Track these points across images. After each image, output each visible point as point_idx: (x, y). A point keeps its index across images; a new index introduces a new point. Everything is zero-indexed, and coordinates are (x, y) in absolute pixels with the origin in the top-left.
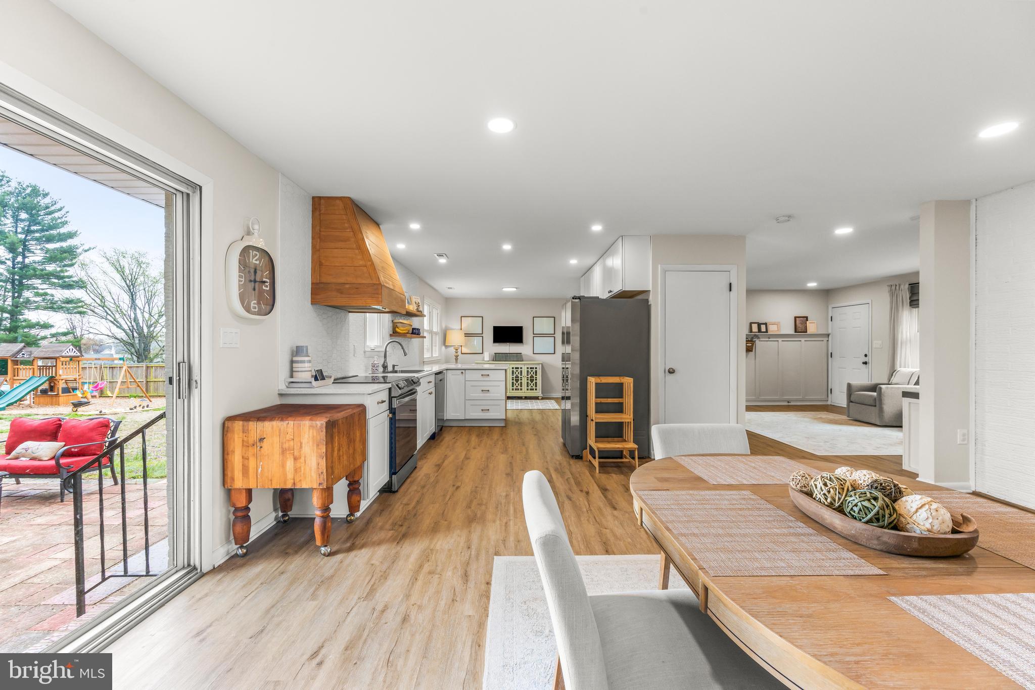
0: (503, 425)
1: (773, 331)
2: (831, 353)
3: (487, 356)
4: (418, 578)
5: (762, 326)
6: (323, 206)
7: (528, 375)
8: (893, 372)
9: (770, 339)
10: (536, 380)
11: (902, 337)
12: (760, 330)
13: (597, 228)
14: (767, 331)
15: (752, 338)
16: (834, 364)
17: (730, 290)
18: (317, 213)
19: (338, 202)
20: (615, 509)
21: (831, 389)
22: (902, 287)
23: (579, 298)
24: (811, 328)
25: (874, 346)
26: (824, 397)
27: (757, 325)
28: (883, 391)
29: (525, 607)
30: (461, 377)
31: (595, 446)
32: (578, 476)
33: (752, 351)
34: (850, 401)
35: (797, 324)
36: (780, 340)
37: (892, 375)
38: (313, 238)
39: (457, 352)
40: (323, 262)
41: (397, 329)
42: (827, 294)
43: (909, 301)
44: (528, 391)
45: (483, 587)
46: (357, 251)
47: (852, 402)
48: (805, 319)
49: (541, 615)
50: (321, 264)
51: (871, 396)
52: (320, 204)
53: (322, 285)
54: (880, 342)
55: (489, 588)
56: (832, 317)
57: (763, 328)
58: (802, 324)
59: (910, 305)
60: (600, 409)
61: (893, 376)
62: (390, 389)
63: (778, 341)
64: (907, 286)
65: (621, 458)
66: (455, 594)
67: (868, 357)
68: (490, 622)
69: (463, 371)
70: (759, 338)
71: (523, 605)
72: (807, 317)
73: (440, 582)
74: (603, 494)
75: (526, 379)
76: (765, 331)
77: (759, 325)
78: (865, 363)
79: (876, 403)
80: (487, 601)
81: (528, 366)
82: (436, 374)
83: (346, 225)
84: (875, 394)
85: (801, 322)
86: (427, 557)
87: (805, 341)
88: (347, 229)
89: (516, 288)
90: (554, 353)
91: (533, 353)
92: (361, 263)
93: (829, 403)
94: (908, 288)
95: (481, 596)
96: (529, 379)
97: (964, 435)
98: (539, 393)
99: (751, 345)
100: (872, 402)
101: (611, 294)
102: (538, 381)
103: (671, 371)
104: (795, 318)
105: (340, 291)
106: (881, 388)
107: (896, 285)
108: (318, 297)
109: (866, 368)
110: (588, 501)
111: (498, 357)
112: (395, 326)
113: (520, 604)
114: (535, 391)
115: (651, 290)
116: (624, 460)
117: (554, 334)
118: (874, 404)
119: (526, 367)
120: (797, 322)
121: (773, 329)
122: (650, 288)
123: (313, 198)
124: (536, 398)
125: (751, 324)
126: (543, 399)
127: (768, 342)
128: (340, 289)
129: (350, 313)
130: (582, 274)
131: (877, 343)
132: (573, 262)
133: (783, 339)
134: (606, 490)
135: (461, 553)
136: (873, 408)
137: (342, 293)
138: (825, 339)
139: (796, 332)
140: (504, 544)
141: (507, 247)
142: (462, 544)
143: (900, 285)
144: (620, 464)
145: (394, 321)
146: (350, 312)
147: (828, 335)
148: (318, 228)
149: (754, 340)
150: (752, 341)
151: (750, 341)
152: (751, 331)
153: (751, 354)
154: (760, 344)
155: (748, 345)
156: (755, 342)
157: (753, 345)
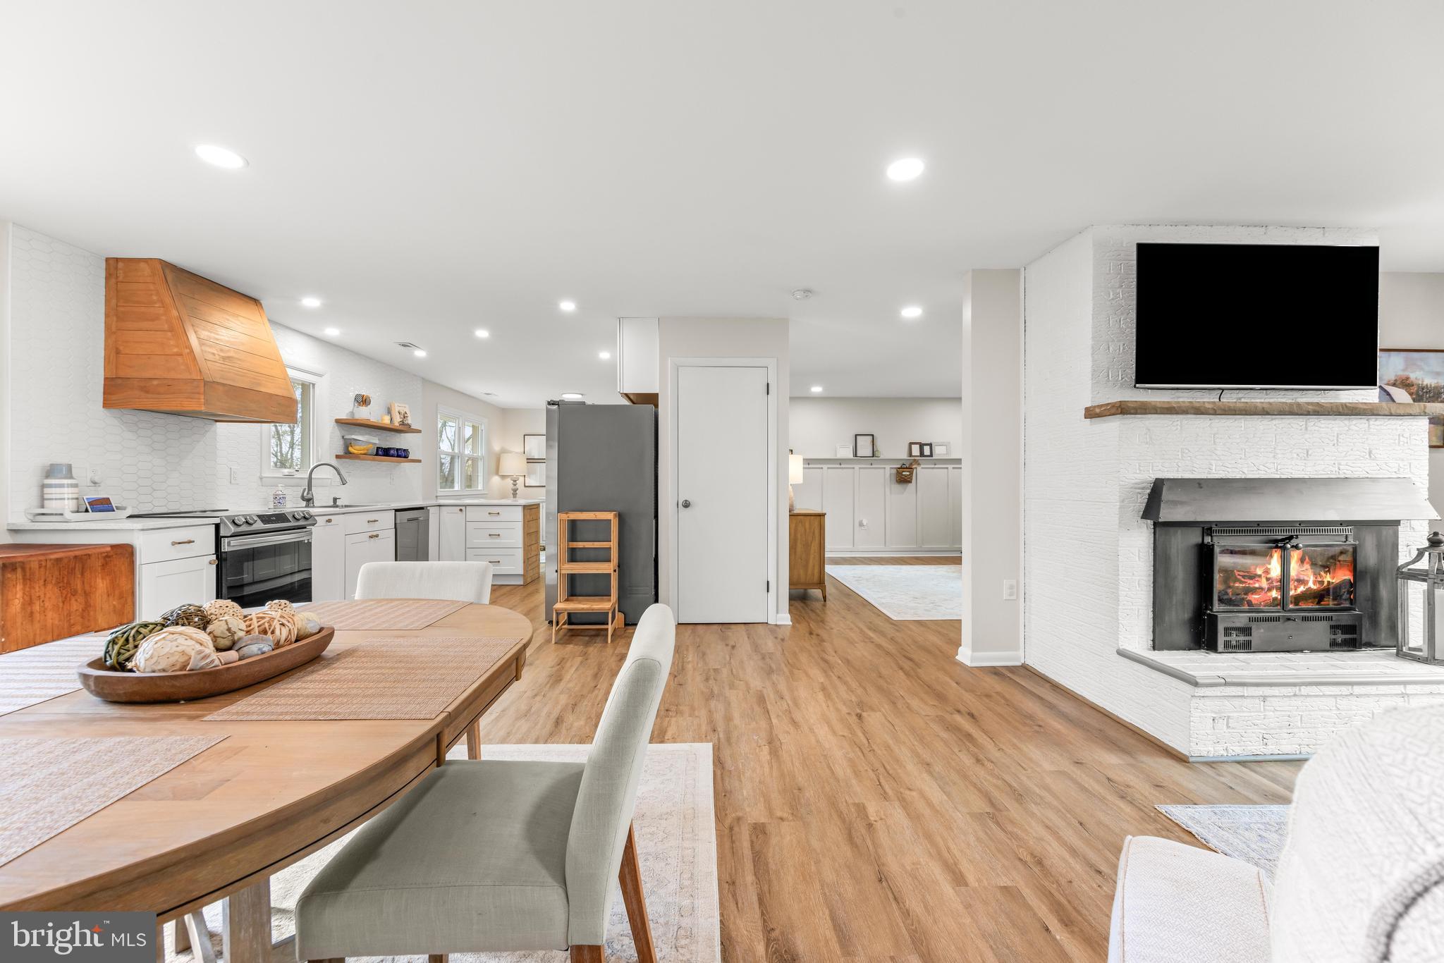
1: (940, 454)
5: (925, 447)
6: (121, 272)
9: (936, 466)
12: (922, 454)
14: (931, 455)
15: (911, 464)
18: (113, 281)
19: (143, 265)
27: (918, 446)
30: (461, 516)
33: (910, 482)
36: (950, 467)
38: (107, 315)
39: (515, 485)
40: (121, 348)
41: (350, 449)
46: (169, 334)
50: (118, 352)
52: (116, 268)
53: (119, 381)
57: (927, 450)
62: (217, 527)
63: (947, 468)
70: (919, 464)
76: (929, 454)
77: (922, 446)
82: (397, 510)
83: (155, 298)
88: (155, 303)
92: (175, 350)
97: (1011, 587)
99: (908, 473)
103: (687, 505)
105: (145, 390)
108: (114, 397)
112: (347, 444)
121: (939, 452)
123: (107, 260)
125: (911, 444)
127: (935, 470)
128: (145, 387)
129: (218, 423)
137: (147, 392)
145: (346, 437)
146: (217, 421)
148: (114, 302)
149: (914, 467)
150: (910, 468)
151: (907, 468)
152: (910, 455)
153: (911, 486)
154: (923, 473)
155: (904, 473)
156: (915, 470)
157: (911, 474)
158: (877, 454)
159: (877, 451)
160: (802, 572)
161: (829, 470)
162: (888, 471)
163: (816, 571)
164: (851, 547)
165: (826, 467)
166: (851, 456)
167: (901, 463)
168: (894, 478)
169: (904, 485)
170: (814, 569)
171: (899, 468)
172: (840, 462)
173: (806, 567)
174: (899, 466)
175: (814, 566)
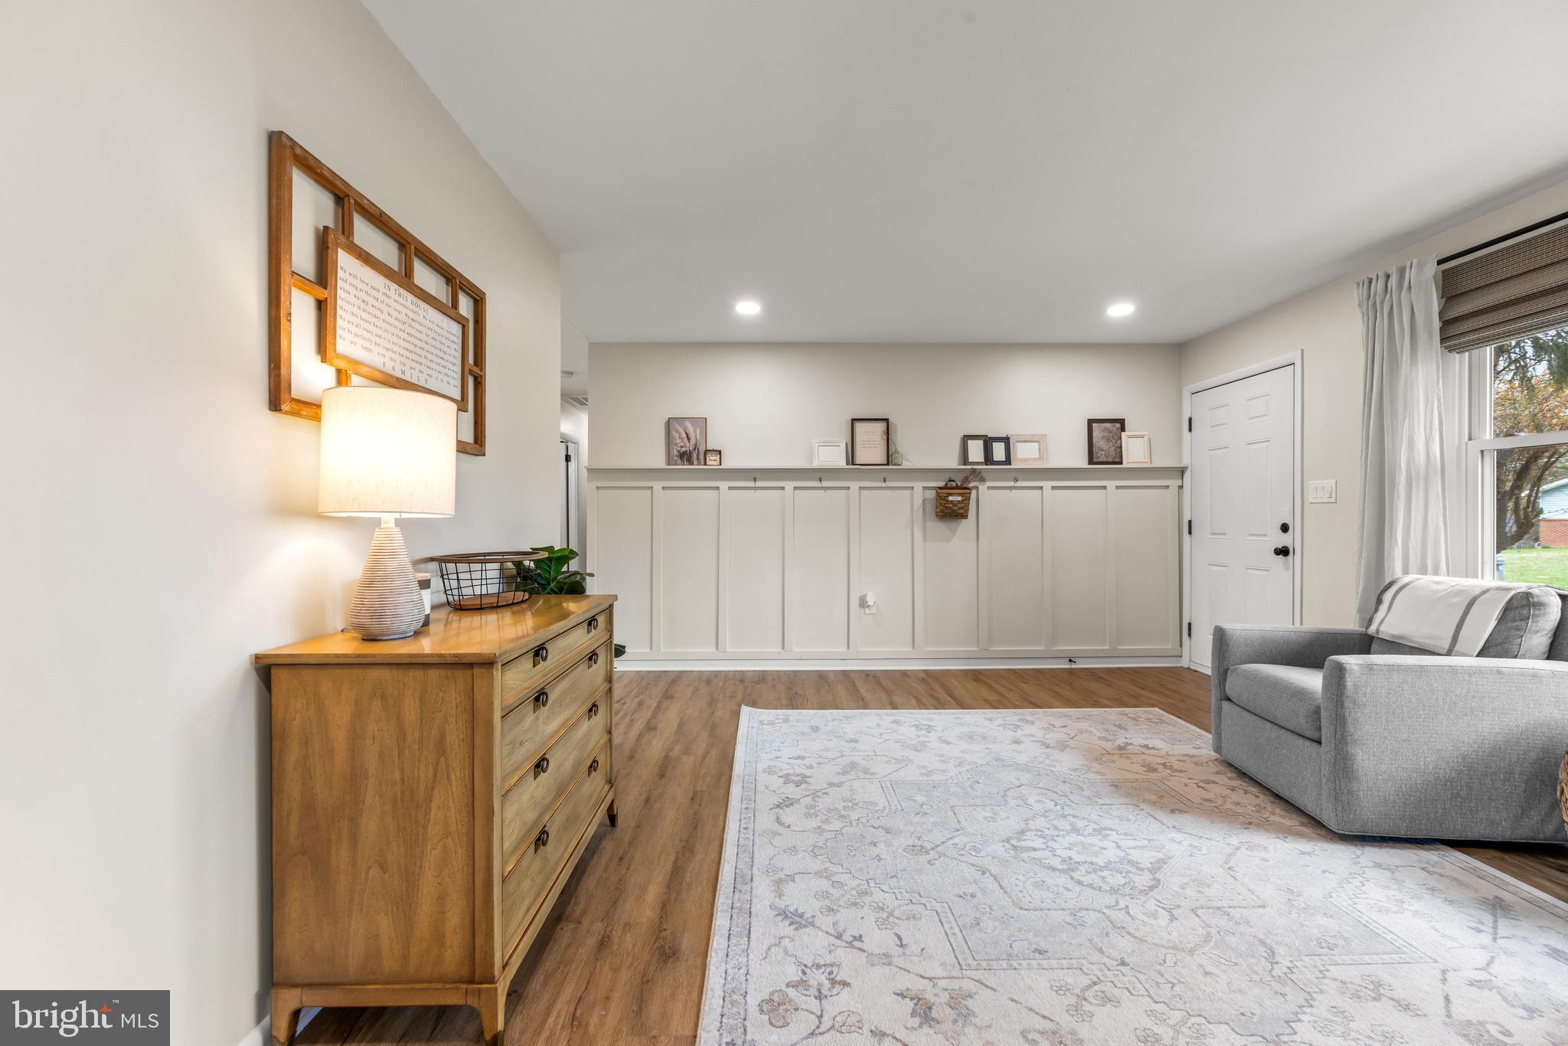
1: (1025, 460)
2: (1190, 522)
5: (995, 444)
9: (1019, 484)
11: (1411, 460)
12: (988, 458)
14: (1008, 461)
15: (966, 479)
16: (1199, 551)
21: (1190, 624)
22: (1411, 275)
24: (1134, 452)
25: (1310, 497)
26: (1169, 645)
27: (981, 443)
28: (1349, 682)
33: (964, 516)
34: (1223, 693)
35: (1095, 440)
36: (1047, 485)
37: (1379, 601)
43: (1437, 324)
47: (1229, 699)
48: (1118, 425)
54: (1329, 483)
56: (1190, 420)
57: (998, 451)
58: (1108, 440)
59: (1443, 340)
61: (1384, 608)
63: (1041, 488)
64: (1431, 269)
67: (1291, 530)
70: (983, 480)
72: (1122, 422)
77: (988, 442)
78: (1283, 552)
79: (1319, 729)
84: (1317, 682)
85: (1106, 434)
87: (1118, 487)
93: (1184, 662)
94: (1435, 277)
99: (959, 498)
100: (1302, 723)
104: (1091, 422)
106: (1340, 666)
107: (1388, 276)
109: (1286, 568)
118: (1314, 735)
120: (1095, 434)
121: (1025, 454)
125: (966, 438)
127: (1015, 491)
131: (1319, 488)
133: (1056, 483)
136: (1309, 748)
138: (1174, 483)
139: (1091, 462)
143: (1402, 272)
147: (1182, 471)
149: (972, 485)
150: (964, 489)
151: (957, 488)
152: (965, 459)
153: (966, 526)
154: (989, 497)
155: (951, 498)
156: (974, 492)
157: (967, 499)
158: (895, 458)
159: (897, 452)
160: (385, 925)
161: (797, 492)
162: (920, 492)
163: (455, 918)
164: (844, 649)
165: (789, 485)
166: (841, 462)
167: (947, 477)
168: (930, 509)
169: (952, 524)
170: (441, 913)
171: (940, 488)
172: (821, 474)
173: (404, 903)
174: (942, 484)
175: (441, 899)
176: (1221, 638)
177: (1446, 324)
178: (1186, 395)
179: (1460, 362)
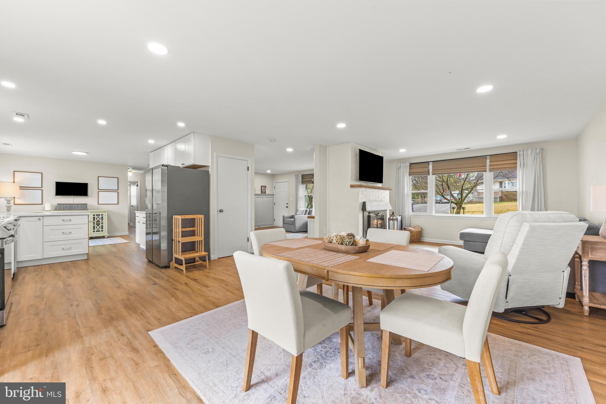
0: (86, 258)
2: (275, 203)
3: (48, 206)
4: (93, 366)
7: (94, 220)
8: (297, 210)
10: (102, 223)
11: (299, 196)
13: (181, 124)
16: (276, 208)
17: (248, 170)
20: (208, 287)
21: (275, 219)
22: (299, 175)
23: (167, 166)
24: (268, 192)
25: (289, 200)
26: (272, 223)
29: (190, 346)
31: (182, 257)
32: (173, 277)
34: (284, 223)
35: (262, 189)
37: (297, 212)
42: (273, 176)
44: (94, 233)
45: (153, 349)
49: (202, 345)
51: (292, 220)
55: (158, 348)
56: (275, 187)
58: (264, 189)
60: (184, 235)
64: (301, 175)
65: (195, 262)
66: (135, 361)
67: (288, 204)
68: (172, 361)
69: (41, 218)
71: (188, 345)
72: (266, 186)
73: (115, 360)
74: (196, 282)
75: (92, 223)
78: (287, 207)
80: (162, 354)
81: (94, 214)
84: (293, 219)
86: (89, 353)
87: (265, 197)
89: (87, 153)
90: (118, 204)
91: (98, 204)
93: (274, 225)
95: (156, 354)
96: (96, 223)
98: (105, 234)
100: (292, 223)
101: (183, 166)
102: (104, 225)
104: (261, 186)
106: (295, 217)
107: (297, 175)
109: (288, 209)
110: (189, 287)
111: (60, 207)
113: (186, 346)
114: (101, 232)
115: (210, 166)
116: (197, 263)
117: (118, 190)
119: (93, 214)
122: (210, 165)
124: (103, 237)
126: (108, 237)
130: (152, 150)
131: (291, 199)
132: (151, 142)
133: (257, 196)
134: (196, 280)
135: (119, 340)
136: (293, 226)
138: (272, 197)
139: (262, 193)
140: (150, 324)
141: (102, 122)
142: (115, 335)
144: (195, 266)
147: (273, 195)
176: (284, 217)
177: (302, 182)
178: (274, 183)
179: (303, 185)
